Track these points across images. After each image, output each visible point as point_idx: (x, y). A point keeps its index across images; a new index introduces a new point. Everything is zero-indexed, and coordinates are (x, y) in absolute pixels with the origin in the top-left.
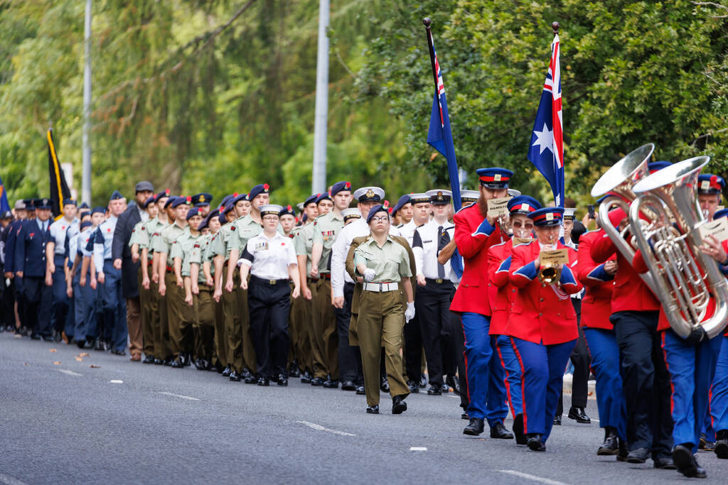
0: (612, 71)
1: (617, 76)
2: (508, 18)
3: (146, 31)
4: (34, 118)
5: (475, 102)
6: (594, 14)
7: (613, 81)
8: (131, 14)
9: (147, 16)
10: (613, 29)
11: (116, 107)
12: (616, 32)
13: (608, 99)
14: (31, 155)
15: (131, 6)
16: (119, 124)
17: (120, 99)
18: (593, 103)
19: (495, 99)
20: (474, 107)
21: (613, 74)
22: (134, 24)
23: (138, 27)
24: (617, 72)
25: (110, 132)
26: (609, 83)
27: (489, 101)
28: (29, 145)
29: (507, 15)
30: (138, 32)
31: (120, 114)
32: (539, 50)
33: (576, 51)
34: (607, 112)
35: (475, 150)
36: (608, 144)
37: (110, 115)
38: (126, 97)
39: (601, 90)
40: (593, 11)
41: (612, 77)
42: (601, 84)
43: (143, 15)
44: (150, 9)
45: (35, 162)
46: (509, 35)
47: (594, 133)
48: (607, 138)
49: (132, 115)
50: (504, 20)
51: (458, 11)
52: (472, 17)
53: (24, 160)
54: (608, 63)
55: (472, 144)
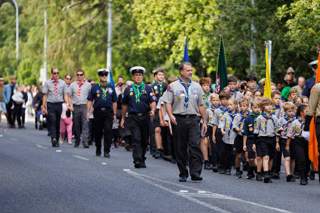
4: (34, 53)
11: (54, 49)
14: (33, 66)
16: (54, 55)
17: (55, 47)
25: (51, 58)
28: (33, 62)
31: (55, 51)
37: (51, 52)
38: (57, 46)
43: (61, 18)
45: (35, 68)
49: (59, 52)
53: (31, 68)
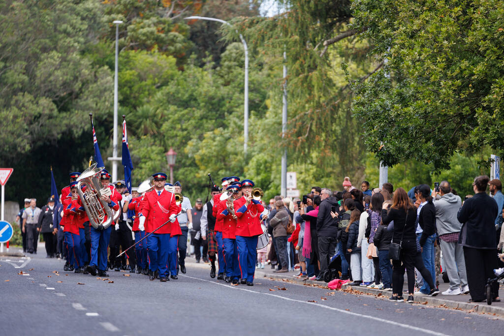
0: (497, 87)
1: (500, 91)
2: (429, 52)
3: (311, 77)
5: (406, 109)
6: (484, 49)
7: (498, 94)
8: (301, 65)
9: (312, 66)
10: (498, 58)
11: (296, 130)
12: (500, 61)
13: (495, 106)
15: (301, 59)
16: (298, 141)
17: (299, 123)
18: (484, 109)
19: (421, 107)
20: (406, 113)
21: (497, 90)
22: (303, 72)
23: (306, 74)
24: (500, 88)
25: (291, 146)
26: (495, 96)
27: (417, 109)
29: (428, 49)
30: (307, 77)
31: (299, 134)
32: (449, 73)
33: (473, 75)
34: (494, 116)
35: (410, 143)
36: (496, 137)
37: (292, 135)
38: (303, 122)
39: (490, 101)
40: (483, 46)
41: (497, 92)
42: (490, 96)
43: (309, 66)
44: (314, 61)
46: (428, 62)
47: (487, 130)
48: (495, 133)
49: (307, 135)
50: (426, 53)
51: (396, 46)
52: (405, 51)
54: (495, 82)
55: (408, 139)
